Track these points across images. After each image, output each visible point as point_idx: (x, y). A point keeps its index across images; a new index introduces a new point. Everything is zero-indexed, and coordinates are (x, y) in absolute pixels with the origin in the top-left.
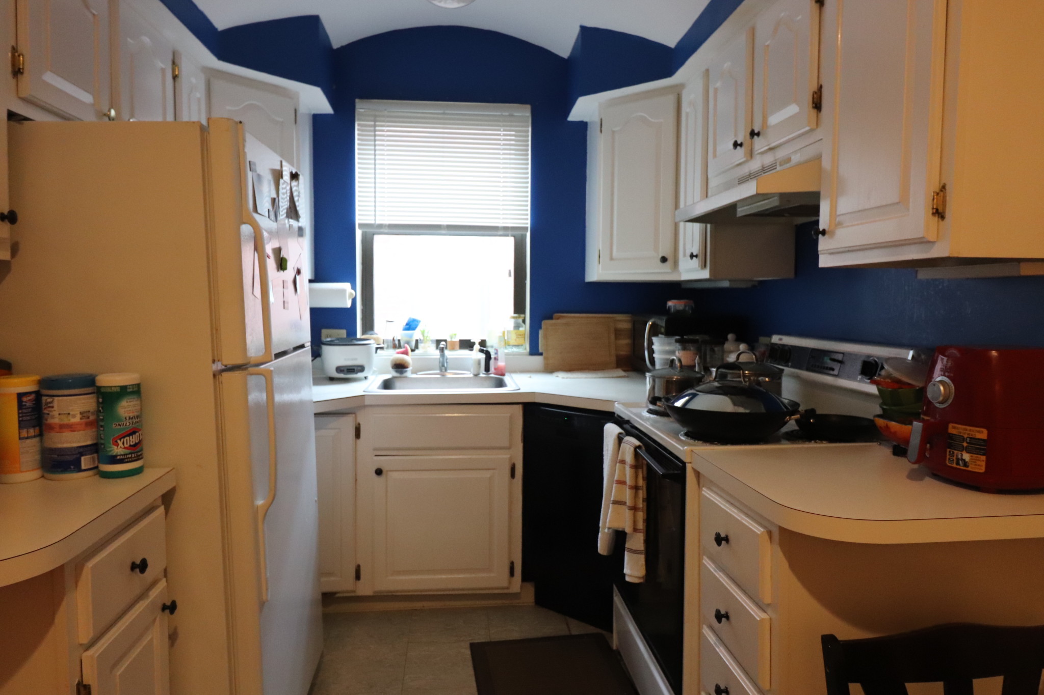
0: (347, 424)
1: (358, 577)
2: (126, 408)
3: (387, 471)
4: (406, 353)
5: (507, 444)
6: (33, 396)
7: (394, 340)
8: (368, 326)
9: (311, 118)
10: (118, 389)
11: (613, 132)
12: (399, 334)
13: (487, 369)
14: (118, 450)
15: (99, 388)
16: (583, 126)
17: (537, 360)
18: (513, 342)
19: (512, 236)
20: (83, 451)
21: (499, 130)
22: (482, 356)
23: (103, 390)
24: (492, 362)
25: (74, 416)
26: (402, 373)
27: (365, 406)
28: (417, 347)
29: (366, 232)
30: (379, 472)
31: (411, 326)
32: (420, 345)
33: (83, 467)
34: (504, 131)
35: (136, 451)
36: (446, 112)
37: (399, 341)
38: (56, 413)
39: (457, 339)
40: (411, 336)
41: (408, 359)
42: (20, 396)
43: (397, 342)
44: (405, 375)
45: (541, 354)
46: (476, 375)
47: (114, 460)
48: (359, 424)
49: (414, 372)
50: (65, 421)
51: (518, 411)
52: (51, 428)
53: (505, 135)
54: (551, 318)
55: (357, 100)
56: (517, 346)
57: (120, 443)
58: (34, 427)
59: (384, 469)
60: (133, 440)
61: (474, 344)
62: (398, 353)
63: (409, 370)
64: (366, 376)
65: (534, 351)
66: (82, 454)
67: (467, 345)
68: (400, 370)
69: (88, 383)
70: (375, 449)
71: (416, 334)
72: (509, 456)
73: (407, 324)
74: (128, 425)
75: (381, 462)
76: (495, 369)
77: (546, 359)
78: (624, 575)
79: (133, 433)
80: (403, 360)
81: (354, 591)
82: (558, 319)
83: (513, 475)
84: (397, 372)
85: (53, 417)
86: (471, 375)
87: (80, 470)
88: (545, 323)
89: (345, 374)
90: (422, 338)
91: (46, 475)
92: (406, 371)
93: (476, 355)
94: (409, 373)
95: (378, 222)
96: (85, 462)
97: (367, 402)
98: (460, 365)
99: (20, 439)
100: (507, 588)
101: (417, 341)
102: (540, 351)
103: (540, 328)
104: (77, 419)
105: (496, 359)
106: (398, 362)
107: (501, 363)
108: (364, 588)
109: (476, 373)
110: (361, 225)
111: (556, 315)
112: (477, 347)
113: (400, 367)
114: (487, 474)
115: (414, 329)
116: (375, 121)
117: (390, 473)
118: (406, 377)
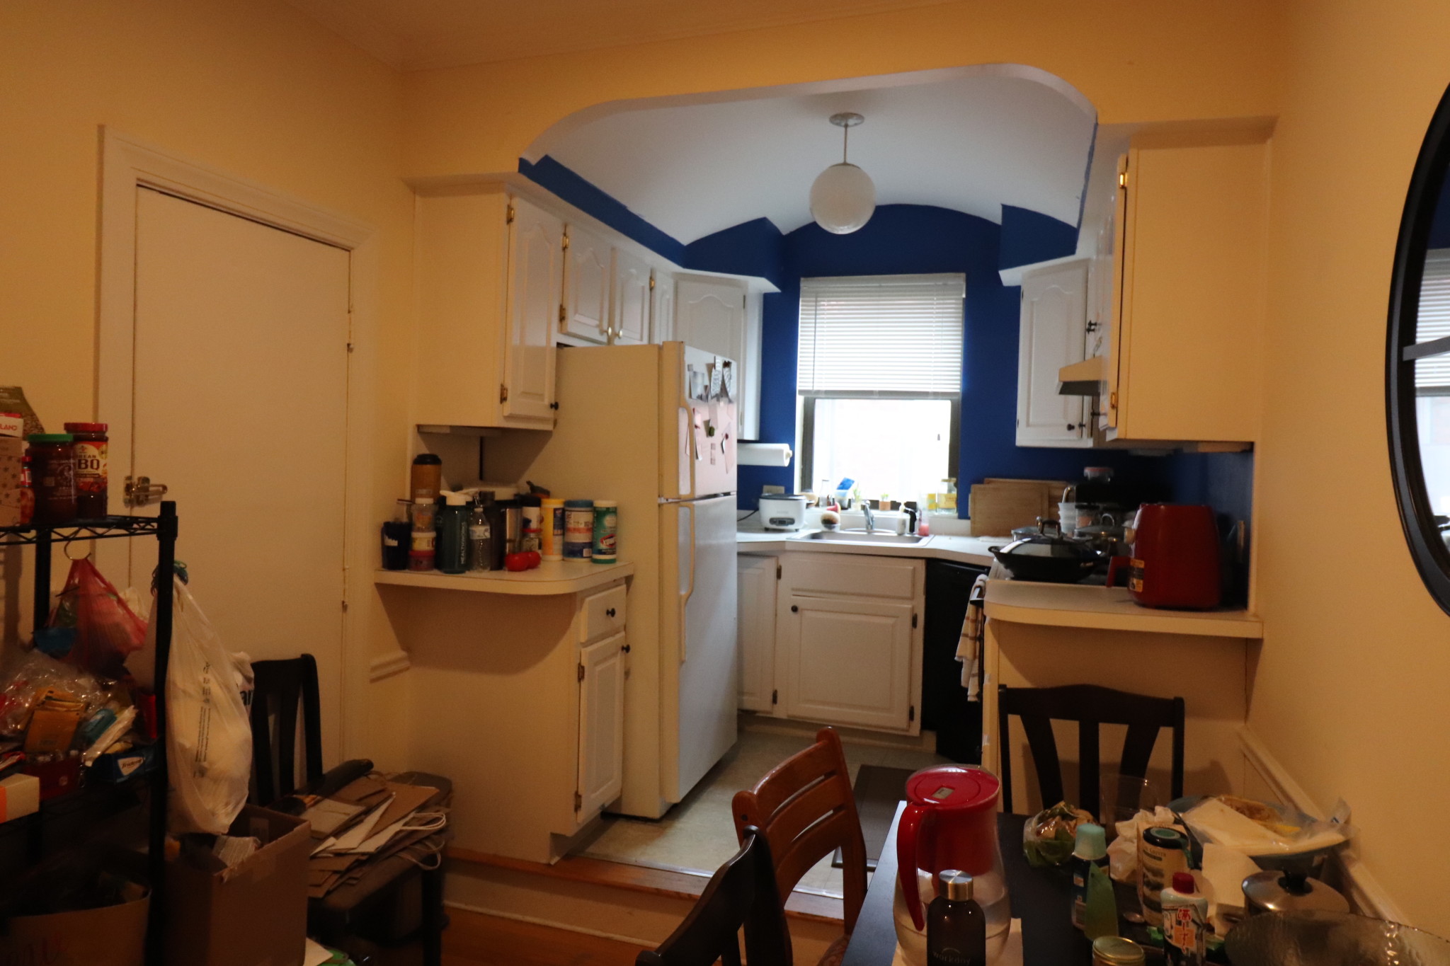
0: (769, 566)
1: (775, 701)
2: (608, 521)
3: (802, 610)
4: (835, 510)
5: (909, 595)
6: (560, 511)
7: (828, 497)
8: (807, 484)
9: (762, 297)
10: (605, 509)
11: (1032, 303)
12: (834, 493)
13: (912, 529)
14: (603, 546)
15: (595, 508)
16: (1016, 292)
17: (966, 524)
18: (942, 505)
19: (951, 400)
20: (585, 545)
21: (933, 300)
22: (907, 517)
23: (597, 509)
24: (917, 523)
25: (581, 524)
26: (830, 528)
27: (785, 551)
28: (849, 506)
29: (808, 398)
30: (795, 609)
31: (845, 485)
32: (853, 504)
33: (584, 555)
34: (937, 300)
35: (612, 549)
36: (883, 285)
37: (833, 499)
38: (572, 521)
39: (889, 500)
40: (844, 495)
41: (837, 516)
42: (555, 510)
43: (831, 501)
44: (833, 530)
45: (969, 518)
46: (901, 535)
47: (600, 552)
48: (781, 567)
49: (841, 529)
50: (577, 527)
51: (921, 567)
52: (569, 530)
53: (937, 304)
54: (980, 481)
55: (802, 279)
56: (948, 509)
57: (604, 542)
58: (560, 529)
59: (800, 607)
60: (611, 541)
61: (899, 504)
62: (828, 510)
63: (838, 526)
64: (797, 528)
65: (963, 514)
66: (584, 548)
67: (895, 506)
68: (828, 525)
69: (589, 504)
70: (793, 589)
71: (849, 494)
72: (910, 606)
73: (842, 484)
74: (608, 532)
75: (798, 601)
76: (919, 530)
77: (973, 523)
78: (967, 696)
79: (611, 537)
80: (831, 516)
81: (771, 713)
82: (988, 483)
83: (914, 624)
84: (826, 526)
85: (571, 524)
86: (896, 535)
87: (582, 557)
88: (974, 487)
89: (777, 525)
90: (854, 498)
91: (566, 559)
92: (834, 527)
93: (901, 515)
94: (837, 529)
95: (816, 389)
96: (586, 552)
97: (788, 547)
98: (886, 524)
99: (554, 535)
100: (907, 731)
101: (850, 500)
102: (970, 514)
103: (969, 491)
104: (582, 526)
105: (920, 520)
106: (827, 518)
107: (925, 524)
108: (780, 712)
109: (900, 532)
110: (802, 392)
111: (986, 479)
112: (902, 507)
113: (829, 522)
114: (890, 621)
115: (847, 488)
116: (817, 297)
117: (806, 612)
118: (834, 532)
